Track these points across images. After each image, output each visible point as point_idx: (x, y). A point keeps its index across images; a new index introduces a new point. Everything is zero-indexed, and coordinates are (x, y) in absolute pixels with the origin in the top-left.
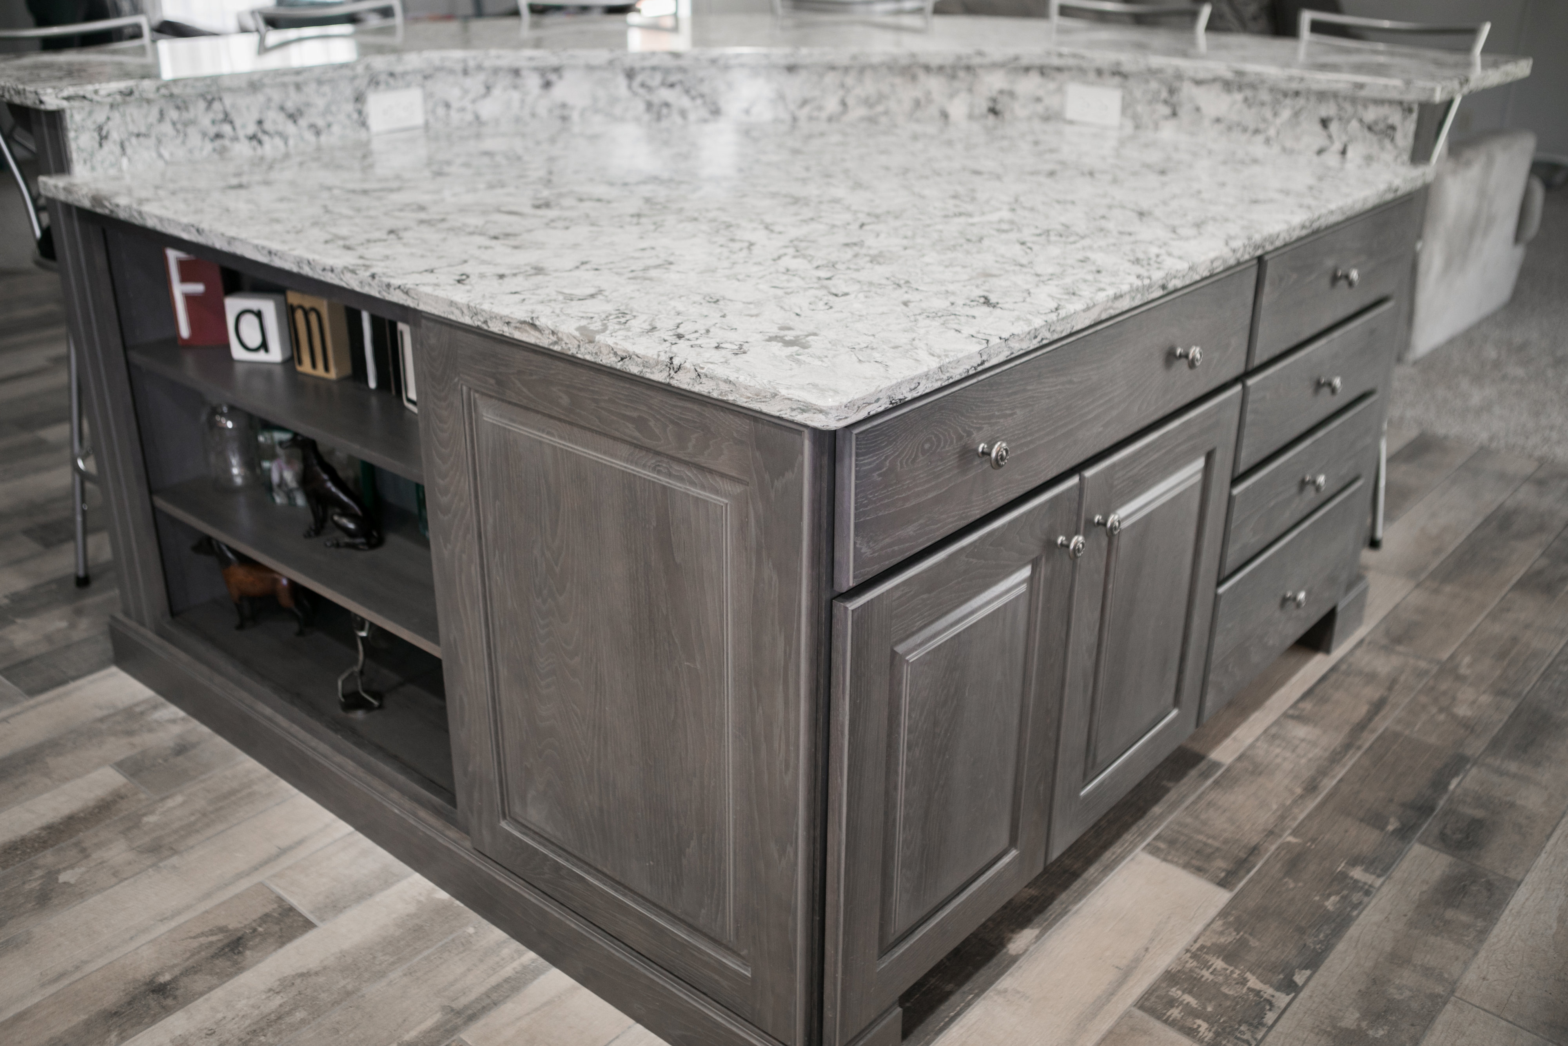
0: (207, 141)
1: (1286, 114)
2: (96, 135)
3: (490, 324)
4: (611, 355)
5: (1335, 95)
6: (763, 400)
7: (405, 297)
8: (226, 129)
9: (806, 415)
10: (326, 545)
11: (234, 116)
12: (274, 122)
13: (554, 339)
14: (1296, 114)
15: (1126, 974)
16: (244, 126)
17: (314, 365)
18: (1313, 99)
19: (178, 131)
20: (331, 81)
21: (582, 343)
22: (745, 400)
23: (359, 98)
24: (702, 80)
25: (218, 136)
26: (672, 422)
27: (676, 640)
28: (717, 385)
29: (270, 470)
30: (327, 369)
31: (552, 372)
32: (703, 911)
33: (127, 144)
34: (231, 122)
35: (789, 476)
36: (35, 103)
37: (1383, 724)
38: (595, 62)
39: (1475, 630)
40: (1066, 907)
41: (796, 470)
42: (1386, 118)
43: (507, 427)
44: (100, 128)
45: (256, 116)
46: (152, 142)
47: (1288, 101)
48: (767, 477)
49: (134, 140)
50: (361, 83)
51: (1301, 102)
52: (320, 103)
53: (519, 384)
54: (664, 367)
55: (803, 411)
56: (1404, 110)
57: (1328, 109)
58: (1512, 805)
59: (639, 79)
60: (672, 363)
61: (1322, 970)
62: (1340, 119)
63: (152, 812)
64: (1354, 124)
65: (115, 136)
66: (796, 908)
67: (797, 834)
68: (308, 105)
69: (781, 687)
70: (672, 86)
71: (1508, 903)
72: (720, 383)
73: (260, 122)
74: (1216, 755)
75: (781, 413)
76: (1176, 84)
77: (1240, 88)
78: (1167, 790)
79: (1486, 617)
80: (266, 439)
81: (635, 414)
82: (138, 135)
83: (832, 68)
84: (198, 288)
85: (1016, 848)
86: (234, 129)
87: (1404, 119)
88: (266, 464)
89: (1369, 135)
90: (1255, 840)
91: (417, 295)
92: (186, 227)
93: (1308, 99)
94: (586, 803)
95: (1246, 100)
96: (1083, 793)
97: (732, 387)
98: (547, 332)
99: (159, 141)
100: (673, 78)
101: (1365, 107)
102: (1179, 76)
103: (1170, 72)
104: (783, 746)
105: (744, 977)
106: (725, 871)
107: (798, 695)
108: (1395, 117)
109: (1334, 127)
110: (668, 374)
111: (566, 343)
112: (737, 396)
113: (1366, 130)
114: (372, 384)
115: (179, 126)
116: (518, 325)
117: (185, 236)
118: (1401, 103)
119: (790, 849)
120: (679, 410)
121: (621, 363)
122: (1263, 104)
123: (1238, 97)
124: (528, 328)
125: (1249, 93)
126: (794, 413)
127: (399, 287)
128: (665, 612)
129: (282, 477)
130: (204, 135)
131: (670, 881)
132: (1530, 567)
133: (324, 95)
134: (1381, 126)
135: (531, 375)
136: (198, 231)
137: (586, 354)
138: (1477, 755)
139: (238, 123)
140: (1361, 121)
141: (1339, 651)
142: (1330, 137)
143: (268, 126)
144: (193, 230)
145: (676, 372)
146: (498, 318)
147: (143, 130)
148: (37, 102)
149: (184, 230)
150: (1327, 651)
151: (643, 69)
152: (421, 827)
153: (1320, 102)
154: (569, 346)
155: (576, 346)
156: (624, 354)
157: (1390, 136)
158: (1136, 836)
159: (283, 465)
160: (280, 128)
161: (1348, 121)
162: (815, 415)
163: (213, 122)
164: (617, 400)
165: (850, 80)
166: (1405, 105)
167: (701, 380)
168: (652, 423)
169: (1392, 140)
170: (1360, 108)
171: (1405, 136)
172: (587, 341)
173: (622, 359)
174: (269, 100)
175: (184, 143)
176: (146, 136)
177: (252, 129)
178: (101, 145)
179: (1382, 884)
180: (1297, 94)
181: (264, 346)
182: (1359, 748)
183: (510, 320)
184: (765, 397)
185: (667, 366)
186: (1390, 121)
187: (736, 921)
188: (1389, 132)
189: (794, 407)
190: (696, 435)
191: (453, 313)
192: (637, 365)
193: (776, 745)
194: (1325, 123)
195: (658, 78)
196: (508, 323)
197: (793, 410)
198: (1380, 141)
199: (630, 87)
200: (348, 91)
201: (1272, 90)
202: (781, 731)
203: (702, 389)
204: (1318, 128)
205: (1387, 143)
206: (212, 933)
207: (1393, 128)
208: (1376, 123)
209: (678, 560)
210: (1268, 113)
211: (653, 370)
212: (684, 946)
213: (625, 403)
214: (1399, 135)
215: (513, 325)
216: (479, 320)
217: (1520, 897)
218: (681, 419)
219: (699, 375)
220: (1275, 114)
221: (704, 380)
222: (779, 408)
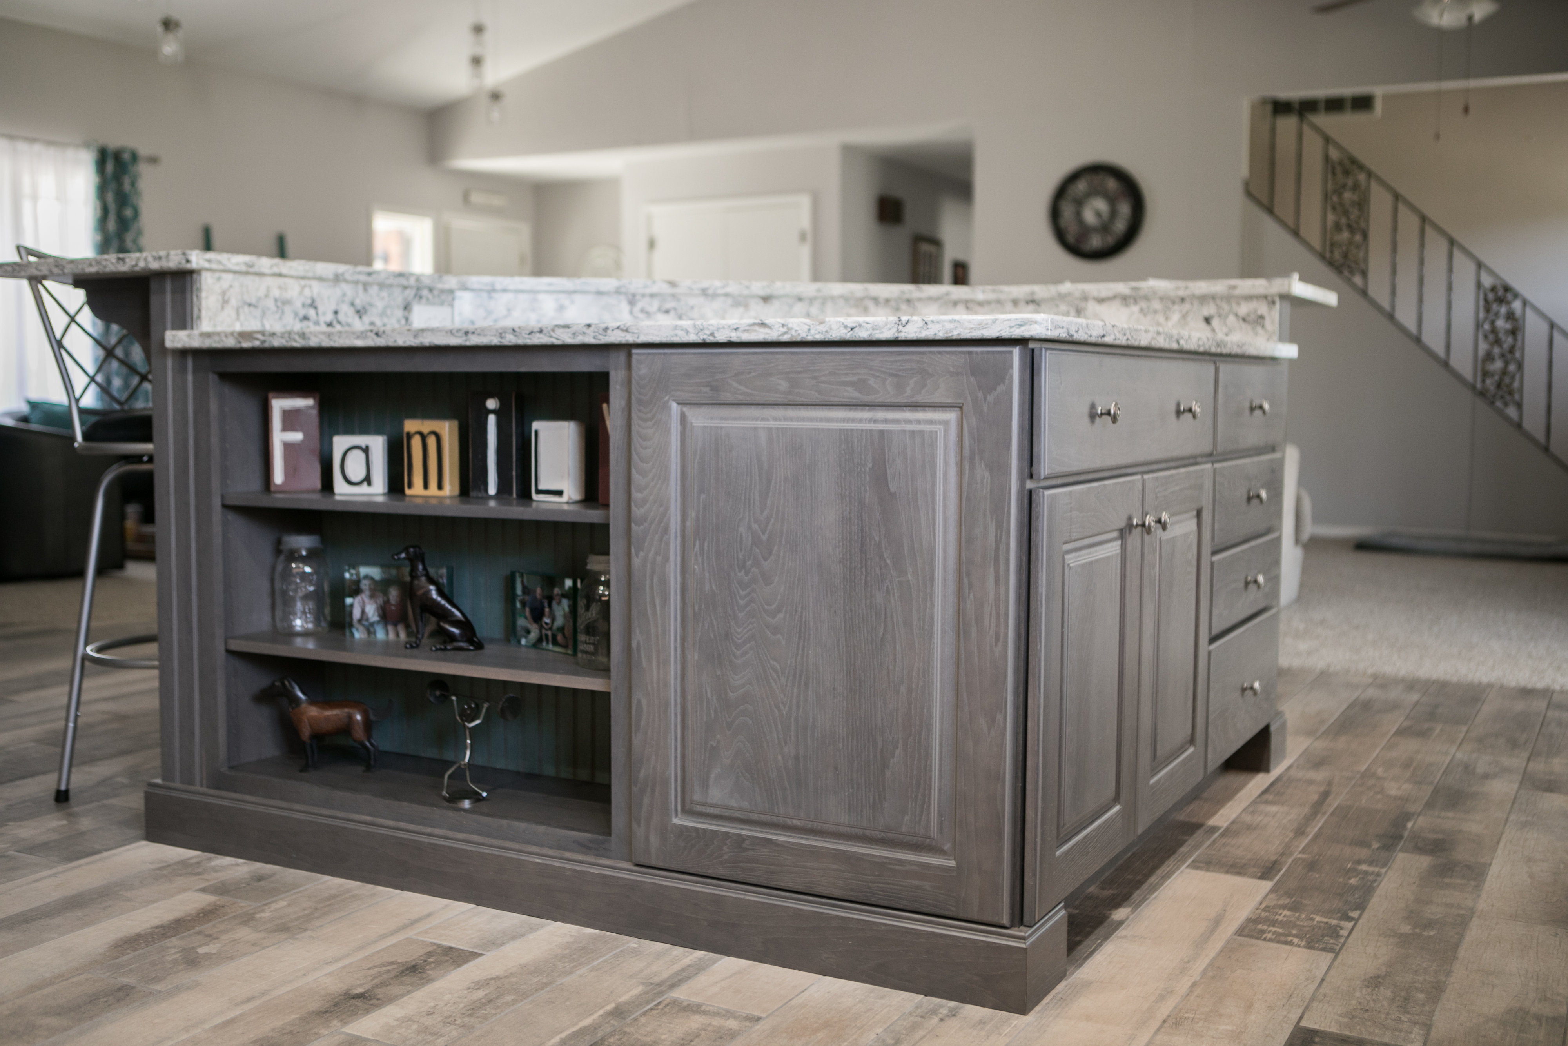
0: (297, 320)
1: (1175, 317)
2: (220, 298)
3: (716, 335)
4: (842, 329)
5: (1213, 297)
6: (985, 327)
7: (623, 334)
8: (312, 313)
9: (1023, 328)
10: (431, 650)
11: (318, 303)
12: (346, 315)
13: (784, 330)
14: (1184, 316)
15: (1217, 922)
16: (324, 314)
17: (426, 486)
18: (1196, 303)
19: (278, 307)
20: (390, 286)
21: (812, 326)
22: (969, 331)
23: (407, 307)
24: (692, 308)
25: (306, 318)
26: (891, 375)
27: (888, 562)
28: (943, 326)
29: (352, 606)
30: (440, 487)
31: (772, 365)
32: (907, 818)
33: (241, 311)
34: (316, 308)
35: (1001, 388)
36: (180, 263)
37: (1334, 802)
38: (602, 289)
39: (1377, 756)
40: (1145, 897)
41: (1007, 381)
42: (1255, 311)
43: (718, 425)
44: (224, 293)
45: (333, 307)
46: (258, 313)
47: (1176, 307)
48: (980, 395)
49: (246, 309)
50: (410, 293)
51: (1187, 306)
52: (380, 305)
53: (735, 384)
54: (893, 325)
55: (1021, 326)
56: (1269, 303)
57: (1209, 309)
58: (1460, 831)
59: (639, 305)
60: (900, 321)
61: (1367, 911)
62: (1220, 316)
63: (263, 911)
64: (1231, 318)
65: (234, 302)
66: (1004, 773)
67: (1006, 698)
68: (371, 305)
69: (992, 569)
70: (667, 312)
71: (1488, 873)
72: (946, 324)
73: (336, 313)
74: (1212, 822)
75: (1001, 332)
76: (1082, 305)
77: (1136, 302)
78: (1185, 841)
79: (1382, 749)
80: (351, 575)
81: (855, 378)
82: (250, 305)
83: (800, 299)
84: (297, 436)
85: (1119, 803)
86: (317, 314)
87: (1270, 309)
88: (349, 601)
89: (1244, 325)
90: (1273, 858)
91: (638, 329)
92: (362, 335)
93: (1192, 304)
94: (780, 757)
95: (1141, 310)
96: (1152, 781)
97: (956, 324)
98: (777, 326)
99: (264, 314)
100: (668, 305)
101: (1238, 304)
102: (1085, 298)
103: (1077, 294)
104: (993, 621)
105: (949, 869)
106: (931, 766)
107: (1008, 570)
108: (1262, 308)
109: (1215, 322)
110: (896, 329)
111: (796, 331)
112: (961, 330)
113: (1241, 321)
114: (492, 490)
115: (279, 304)
116: (747, 328)
117: (359, 343)
118: (1265, 297)
119: (999, 717)
120: (899, 364)
121: (851, 332)
122: (1156, 312)
123: (1135, 309)
124: (757, 328)
125: (1143, 304)
126: (1012, 330)
127: (618, 328)
128: (877, 539)
129: (363, 612)
130: (296, 314)
131: (871, 801)
132: (1401, 725)
133: (383, 299)
134: (1253, 317)
135: (750, 373)
136: (377, 334)
137: (816, 334)
138: (1419, 811)
139: (321, 309)
140: (1236, 315)
141: (1277, 771)
142: (1213, 330)
143: (341, 317)
144: (373, 335)
145: (904, 326)
146: (726, 327)
147: (254, 301)
148: (184, 262)
149: (358, 338)
150: (1267, 770)
151: (643, 295)
152: (567, 866)
153: (1202, 304)
154: (799, 332)
155: (806, 330)
156: (854, 325)
157: (1260, 324)
158: (1176, 861)
159: (366, 600)
160: (350, 320)
161: (1226, 317)
162: (1032, 326)
163: (304, 305)
164: (838, 372)
165: (814, 310)
166: (1269, 299)
167: (928, 327)
168: (871, 382)
169: (1263, 326)
170: (1234, 305)
171: (1273, 322)
172: (818, 323)
173: (852, 329)
174: (344, 295)
175: (281, 318)
176: (255, 306)
177: (329, 317)
178: (223, 308)
179: (1386, 872)
180: (1183, 300)
181: (368, 480)
182: (1324, 813)
183: (738, 326)
184: (987, 324)
185: (896, 323)
186: (1259, 313)
187: (940, 815)
188: (1260, 321)
189: (1012, 325)
190: (914, 380)
191: (676, 335)
192: (867, 330)
193: (987, 623)
194: (1208, 320)
195: (656, 304)
196: (736, 329)
197: (1011, 327)
198: (1254, 329)
199: (631, 312)
200: (399, 298)
201: (1162, 299)
202: (992, 608)
203: (928, 333)
204: (1203, 325)
205: (1259, 329)
206: (383, 965)
207: (1262, 317)
208: (1248, 315)
209: (892, 490)
210: (1161, 318)
211: (883, 330)
212: (882, 865)
213: (845, 372)
214: (1267, 323)
215: (741, 329)
216: (705, 334)
217: (1494, 870)
218: (900, 370)
219: (926, 323)
220: (1167, 319)
221: (930, 325)
222: (999, 329)
